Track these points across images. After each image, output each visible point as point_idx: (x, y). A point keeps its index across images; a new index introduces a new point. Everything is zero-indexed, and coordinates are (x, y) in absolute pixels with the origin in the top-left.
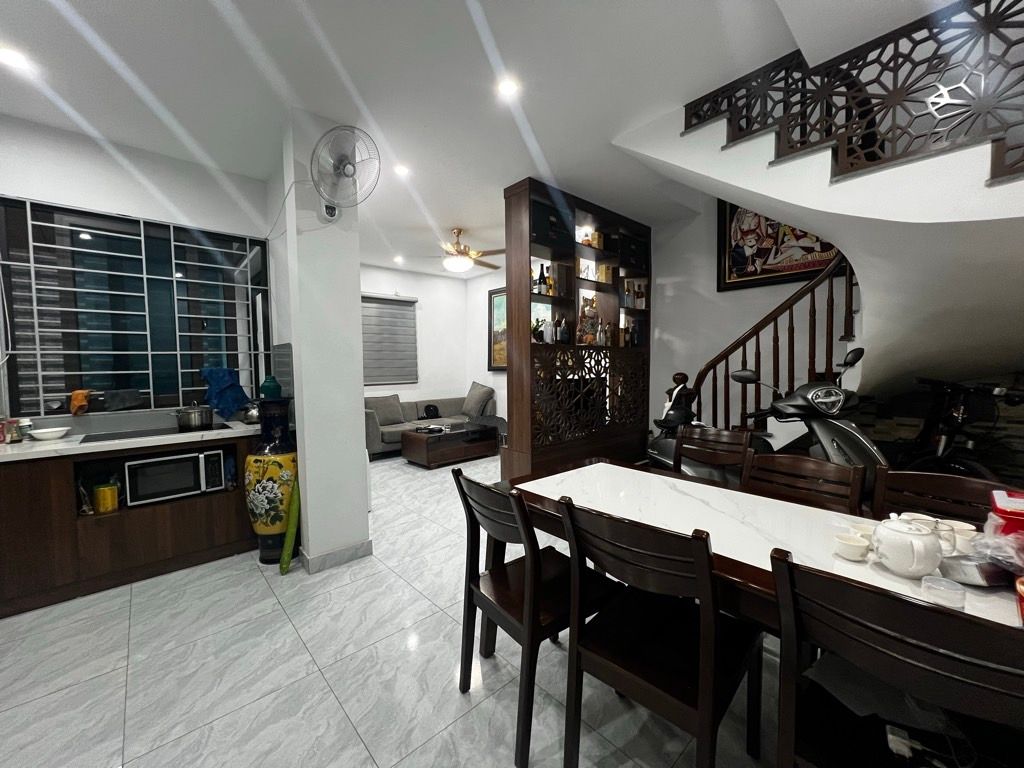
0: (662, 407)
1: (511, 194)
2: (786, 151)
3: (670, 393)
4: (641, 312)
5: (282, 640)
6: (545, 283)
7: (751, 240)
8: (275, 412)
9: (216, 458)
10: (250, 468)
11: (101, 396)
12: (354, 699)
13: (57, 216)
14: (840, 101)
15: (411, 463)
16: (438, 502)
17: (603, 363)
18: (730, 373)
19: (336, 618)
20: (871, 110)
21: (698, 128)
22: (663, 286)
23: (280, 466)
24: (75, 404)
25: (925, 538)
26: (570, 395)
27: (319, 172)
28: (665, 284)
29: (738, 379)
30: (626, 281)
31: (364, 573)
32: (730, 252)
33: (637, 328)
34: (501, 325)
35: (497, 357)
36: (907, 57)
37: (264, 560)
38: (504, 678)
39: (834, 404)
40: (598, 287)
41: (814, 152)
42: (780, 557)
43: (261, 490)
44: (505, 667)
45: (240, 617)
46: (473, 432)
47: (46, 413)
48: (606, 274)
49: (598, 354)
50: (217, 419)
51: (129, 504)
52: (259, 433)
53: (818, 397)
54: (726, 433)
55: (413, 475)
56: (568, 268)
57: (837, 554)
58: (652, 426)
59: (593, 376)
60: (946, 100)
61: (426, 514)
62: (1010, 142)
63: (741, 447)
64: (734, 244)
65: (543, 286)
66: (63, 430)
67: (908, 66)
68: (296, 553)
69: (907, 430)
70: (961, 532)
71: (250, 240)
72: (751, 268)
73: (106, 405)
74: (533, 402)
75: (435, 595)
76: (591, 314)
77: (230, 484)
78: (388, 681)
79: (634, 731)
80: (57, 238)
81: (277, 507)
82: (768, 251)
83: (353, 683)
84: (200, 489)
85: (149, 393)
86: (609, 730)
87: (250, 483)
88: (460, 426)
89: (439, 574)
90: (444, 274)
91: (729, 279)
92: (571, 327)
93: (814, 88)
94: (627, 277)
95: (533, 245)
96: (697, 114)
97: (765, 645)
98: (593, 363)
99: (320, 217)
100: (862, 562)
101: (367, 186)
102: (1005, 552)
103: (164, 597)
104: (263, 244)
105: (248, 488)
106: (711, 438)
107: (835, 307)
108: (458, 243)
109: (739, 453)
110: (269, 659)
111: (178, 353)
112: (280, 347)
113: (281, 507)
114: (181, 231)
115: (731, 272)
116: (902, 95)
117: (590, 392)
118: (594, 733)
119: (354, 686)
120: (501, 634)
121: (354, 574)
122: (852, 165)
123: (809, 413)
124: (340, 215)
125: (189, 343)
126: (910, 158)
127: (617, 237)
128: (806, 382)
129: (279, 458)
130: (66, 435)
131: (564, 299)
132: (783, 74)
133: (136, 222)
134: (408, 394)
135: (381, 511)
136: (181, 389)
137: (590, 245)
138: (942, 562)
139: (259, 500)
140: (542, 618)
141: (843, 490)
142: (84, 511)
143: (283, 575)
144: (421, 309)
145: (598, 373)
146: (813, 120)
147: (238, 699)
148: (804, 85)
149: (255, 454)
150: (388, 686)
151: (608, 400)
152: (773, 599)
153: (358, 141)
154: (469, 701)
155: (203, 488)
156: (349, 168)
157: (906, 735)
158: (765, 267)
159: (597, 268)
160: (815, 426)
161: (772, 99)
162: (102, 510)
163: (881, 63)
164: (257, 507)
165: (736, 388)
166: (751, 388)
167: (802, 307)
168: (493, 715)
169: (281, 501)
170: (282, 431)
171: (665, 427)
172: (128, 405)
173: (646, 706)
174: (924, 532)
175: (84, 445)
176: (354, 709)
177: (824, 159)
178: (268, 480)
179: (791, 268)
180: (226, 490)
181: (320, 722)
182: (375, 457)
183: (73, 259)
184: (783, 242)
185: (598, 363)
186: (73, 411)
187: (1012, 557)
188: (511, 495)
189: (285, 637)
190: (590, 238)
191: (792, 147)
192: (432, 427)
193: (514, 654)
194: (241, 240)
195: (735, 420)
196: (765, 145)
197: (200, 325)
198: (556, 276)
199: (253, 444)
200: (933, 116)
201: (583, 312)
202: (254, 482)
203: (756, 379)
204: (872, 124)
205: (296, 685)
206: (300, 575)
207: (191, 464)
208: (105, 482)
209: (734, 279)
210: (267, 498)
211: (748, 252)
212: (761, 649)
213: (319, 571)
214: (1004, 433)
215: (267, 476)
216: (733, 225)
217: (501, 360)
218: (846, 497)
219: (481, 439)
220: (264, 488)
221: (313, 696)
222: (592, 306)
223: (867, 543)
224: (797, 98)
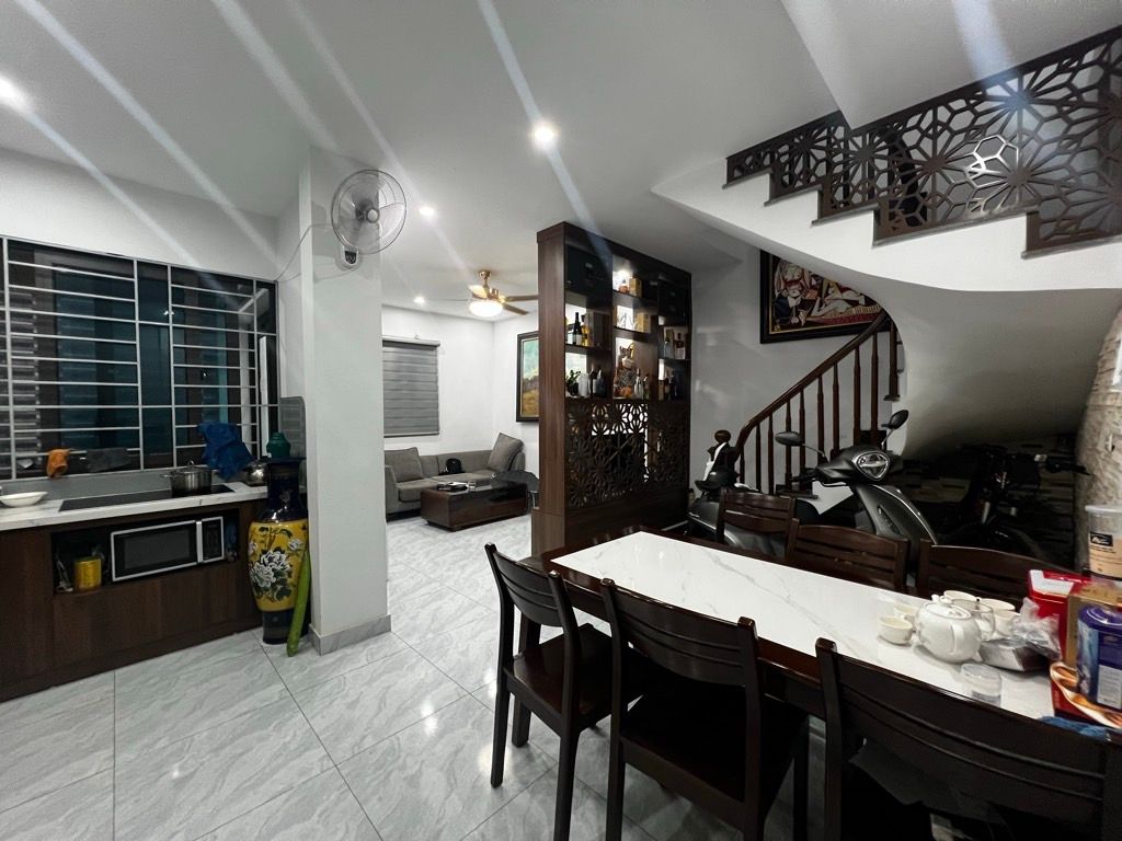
0: (703, 467)
1: (545, 238)
2: (830, 210)
3: (712, 451)
4: (682, 361)
5: (291, 732)
6: (580, 333)
7: (794, 291)
8: (284, 474)
9: (215, 526)
10: (254, 537)
11: (83, 455)
12: (375, 798)
13: (37, 255)
14: (882, 164)
15: (431, 524)
16: (463, 567)
17: (641, 417)
18: (775, 432)
19: (352, 706)
20: (914, 174)
21: (740, 182)
22: (703, 336)
23: (289, 534)
24: (53, 465)
25: (965, 623)
26: (606, 452)
27: (340, 217)
28: (706, 333)
29: (781, 441)
30: (665, 329)
31: (382, 654)
32: (773, 303)
33: (677, 379)
34: (532, 371)
35: (526, 406)
36: (946, 126)
37: (268, 640)
38: (538, 769)
39: (879, 469)
40: (637, 336)
41: (856, 214)
42: (825, 646)
43: (266, 561)
44: (539, 756)
45: (243, 706)
46: (500, 490)
47: (18, 476)
48: (645, 322)
49: (636, 408)
50: (216, 481)
51: (115, 579)
52: (266, 497)
53: (863, 461)
54: (770, 498)
55: (434, 537)
56: (604, 316)
57: (881, 637)
58: (692, 485)
59: (630, 431)
60: (983, 170)
61: (450, 583)
62: (1044, 215)
63: (786, 514)
64: (777, 294)
65: (578, 336)
66: (36, 495)
67: (946, 134)
68: (306, 630)
69: (952, 492)
70: (999, 612)
71: (258, 282)
72: (795, 320)
73: (89, 466)
74: (566, 460)
75: (462, 676)
76: (629, 366)
77: (231, 553)
78: (412, 776)
79: (677, 824)
80: (38, 279)
81: (285, 580)
82: (813, 302)
83: (372, 781)
84: (196, 560)
85: (138, 452)
86: (651, 824)
87: (254, 554)
88: (485, 482)
89: (464, 653)
90: (469, 316)
91: (773, 330)
92: (607, 380)
93: (856, 150)
94: (666, 325)
95: (568, 293)
96: (740, 167)
97: (811, 725)
98: (631, 417)
99: (338, 263)
100: (905, 645)
101: (391, 231)
102: (1040, 636)
103: (154, 684)
104: (272, 287)
105: (252, 559)
106: (755, 503)
107: (879, 365)
108: (486, 286)
109: (784, 520)
110: (277, 756)
111: (173, 406)
112: (288, 401)
113: (289, 580)
114: (181, 273)
115: (774, 324)
116: (940, 162)
117: (628, 449)
118: (636, 828)
119: (376, 782)
120: (535, 721)
121: (372, 654)
122: (894, 228)
123: (854, 478)
124: (361, 261)
125: (184, 396)
126: (949, 226)
127: (656, 284)
128: (851, 444)
129: (287, 526)
130: (42, 501)
131: (600, 351)
132: (825, 133)
133: (129, 262)
134: (428, 447)
135: (401, 580)
136: (175, 447)
137: (627, 293)
138: (982, 646)
139: (264, 573)
140: (581, 706)
141: (887, 564)
142: (62, 589)
143: (290, 656)
144: (443, 353)
145: (636, 429)
146: (855, 181)
147: (244, 802)
148: (846, 145)
149: (261, 522)
150: (413, 781)
151: (646, 457)
152: (819, 688)
153: (382, 185)
154: (502, 797)
155: (200, 559)
156: (373, 213)
157: (949, 825)
158: (809, 319)
159: (635, 316)
160: (861, 492)
161: (814, 156)
162: (82, 586)
163: (920, 130)
164: (262, 580)
165: (779, 449)
166: (795, 450)
167: (847, 364)
168: (528, 811)
169: (290, 574)
170: (292, 494)
171: (707, 490)
172: (114, 465)
173: (690, 799)
174: (964, 616)
175: (65, 513)
176: (375, 809)
177: (865, 222)
178: (275, 551)
179: (835, 321)
180: (225, 561)
181: (338, 826)
182: (392, 517)
183: (55, 303)
184: (827, 294)
185: (636, 417)
186: (49, 473)
187: (1046, 642)
188: (551, 576)
189: (294, 728)
190: (627, 284)
191: (835, 207)
192: (455, 484)
193: (548, 742)
194: (247, 282)
195: (779, 480)
196: (809, 202)
197: (198, 376)
198: (592, 325)
199: (259, 510)
200: (970, 184)
201: (621, 363)
202: (260, 552)
203: (800, 441)
204: (914, 188)
205: (310, 783)
206: (308, 657)
207: (186, 532)
208: (87, 555)
209: (777, 330)
210: (273, 570)
211: (792, 303)
212: (808, 729)
213: (331, 651)
214: (1047, 495)
215: (274, 546)
216: (777, 274)
217: (532, 409)
218: (890, 571)
219: (508, 497)
220: (271, 560)
221: (329, 796)
222: (629, 357)
223: (910, 626)
224: (839, 158)
